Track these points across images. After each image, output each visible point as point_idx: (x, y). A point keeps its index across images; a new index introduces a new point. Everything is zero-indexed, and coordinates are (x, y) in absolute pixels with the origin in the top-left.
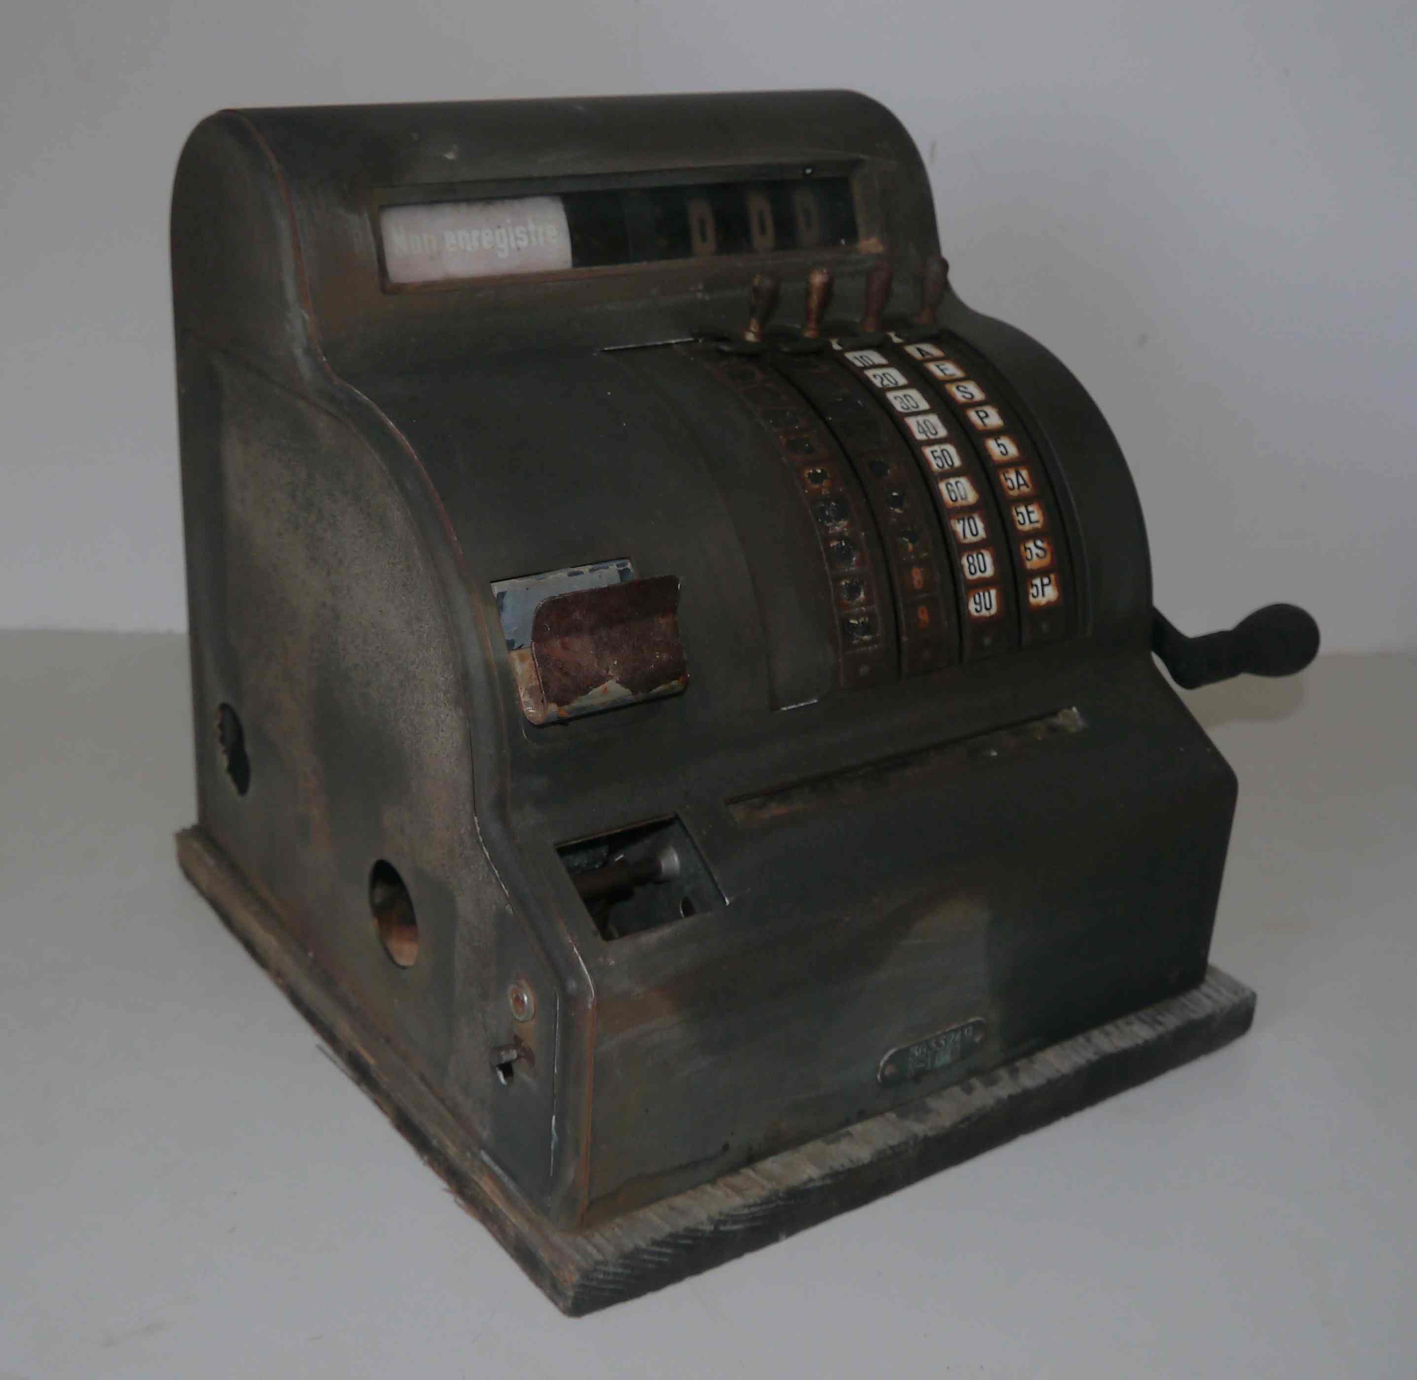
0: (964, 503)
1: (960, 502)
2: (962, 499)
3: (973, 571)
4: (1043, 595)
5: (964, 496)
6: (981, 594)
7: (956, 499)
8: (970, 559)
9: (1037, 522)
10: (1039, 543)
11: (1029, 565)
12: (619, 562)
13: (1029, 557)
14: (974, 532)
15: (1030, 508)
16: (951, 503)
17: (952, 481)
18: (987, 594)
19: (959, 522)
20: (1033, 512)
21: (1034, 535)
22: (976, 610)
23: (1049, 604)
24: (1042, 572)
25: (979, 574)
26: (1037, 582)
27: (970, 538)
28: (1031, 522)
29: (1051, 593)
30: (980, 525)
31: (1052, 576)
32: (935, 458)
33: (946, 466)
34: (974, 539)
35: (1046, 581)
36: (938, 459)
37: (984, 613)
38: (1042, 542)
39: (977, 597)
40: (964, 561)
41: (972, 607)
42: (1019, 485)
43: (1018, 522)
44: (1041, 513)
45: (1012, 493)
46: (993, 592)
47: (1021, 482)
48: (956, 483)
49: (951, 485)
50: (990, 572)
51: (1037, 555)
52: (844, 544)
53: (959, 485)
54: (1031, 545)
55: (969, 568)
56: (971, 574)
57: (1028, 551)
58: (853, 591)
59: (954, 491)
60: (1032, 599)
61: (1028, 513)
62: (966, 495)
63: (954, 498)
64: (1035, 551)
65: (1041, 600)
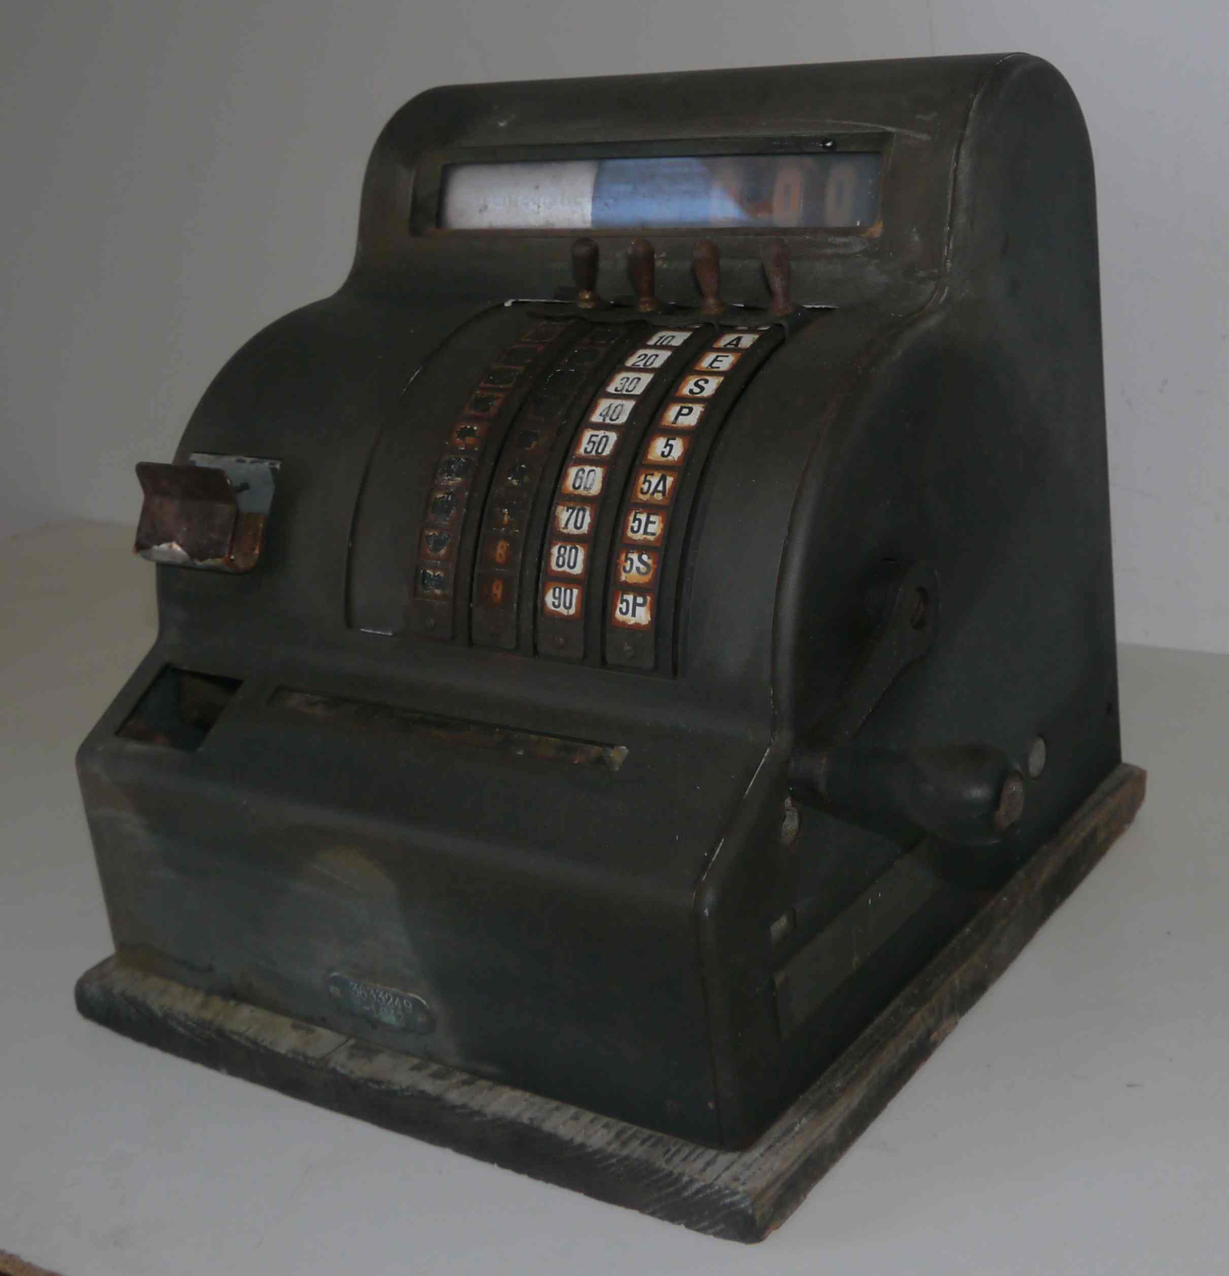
0: (585, 493)
1: (581, 491)
2: (585, 488)
3: (560, 563)
4: (634, 615)
5: (588, 487)
6: (563, 589)
7: (580, 487)
8: (562, 550)
9: (653, 534)
10: (645, 557)
11: (624, 577)
12: (273, 461)
13: (628, 568)
14: (578, 525)
15: (652, 518)
16: (571, 489)
17: (587, 468)
18: (568, 591)
19: (567, 511)
20: (654, 523)
21: (641, 548)
22: (554, 603)
23: (637, 625)
24: (637, 590)
25: (566, 568)
26: (630, 598)
27: (571, 529)
28: (645, 532)
29: (643, 616)
30: (588, 519)
31: (649, 598)
32: (590, 441)
33: (594, 453)
34: (576, 532)
35: (640, 600)
36: (591, 444)
37: (562, 610)
38: (649, 558)
39: (557, 590)
40: (555, 551)
41: (549, 599)
42: (656, 490)
43: (629, 530)
44: (661, 525)
45: (641, 496)
46: (576, 592)
47: (660, 488)
48: (590, 472)
49: (583, 471)
50: (578, 570)
51: (638, 569)
52: (450, 499)
53: (592, 473)
54: (635, 557)
55: (558, 558)
56: (558, 565)
57: (629, 562)
58: (439, 544)
59: (581, 478)
60: (618, 614)
61: (648, 522)
62: (591, 485)
63: (577, 485)
64: (637, 563)
65: (630, 620)
